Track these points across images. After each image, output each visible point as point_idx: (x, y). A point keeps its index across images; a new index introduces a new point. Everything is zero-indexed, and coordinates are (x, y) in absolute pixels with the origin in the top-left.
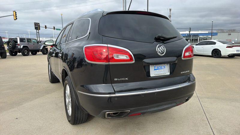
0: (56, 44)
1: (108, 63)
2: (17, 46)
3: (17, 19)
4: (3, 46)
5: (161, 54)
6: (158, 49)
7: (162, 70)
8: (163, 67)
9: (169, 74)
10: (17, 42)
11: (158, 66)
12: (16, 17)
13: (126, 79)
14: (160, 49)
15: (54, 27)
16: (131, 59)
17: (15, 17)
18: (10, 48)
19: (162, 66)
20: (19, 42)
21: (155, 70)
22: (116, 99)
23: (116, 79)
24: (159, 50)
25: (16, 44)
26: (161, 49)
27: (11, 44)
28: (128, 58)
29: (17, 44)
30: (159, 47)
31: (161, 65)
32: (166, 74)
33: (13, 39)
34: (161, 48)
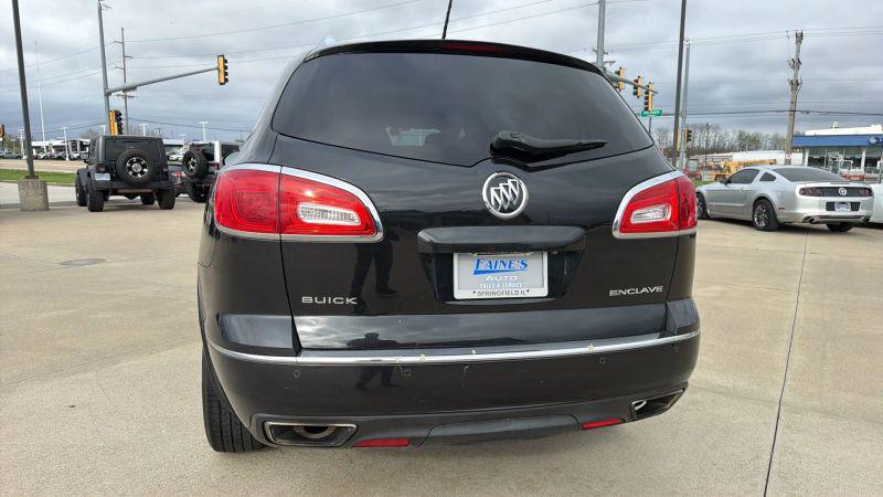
2: (212, 169)
3: (226, 80)
4: (165, 170)
5: (502, 210)
6: (492, 189)
7: (513, 276)
8: (516, 265)
9: (544, 292)
10: (213, 159)
11: (493, 258)
12: (226, 74)
13: (348, 301)
14: (498, 191)
16: (367, 225)
17: (222, 75)
18: (192, 177)
19: (516, 259)
20: (217, 158)
21: (476, 273)
23: (306, 300)
24: (493, 193)
25: (208, 165)
26: (502, 190)
27: (193, 165)
28: (354, 220)
29: (213, 165)
30: (493, 183)
31: (506, 257)
32: (528, 295)
33: (202, 145)
34: (506, 187)
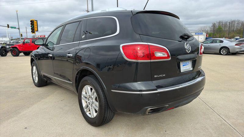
0: (47, 44)
1: (149, 61)
5: (188, 51)
6: (186, 46)
7: (188, 66)
8: (188, 63)
13: (164, 75)
15: (8, 25)
16: (168, 57)
21: (183, 66)
22: (158, 95)
23: (156, 76)
26: (188, 46)
28: (166, 56)
32: (190, 70)
